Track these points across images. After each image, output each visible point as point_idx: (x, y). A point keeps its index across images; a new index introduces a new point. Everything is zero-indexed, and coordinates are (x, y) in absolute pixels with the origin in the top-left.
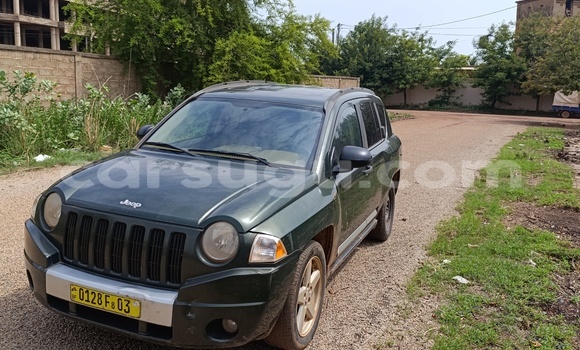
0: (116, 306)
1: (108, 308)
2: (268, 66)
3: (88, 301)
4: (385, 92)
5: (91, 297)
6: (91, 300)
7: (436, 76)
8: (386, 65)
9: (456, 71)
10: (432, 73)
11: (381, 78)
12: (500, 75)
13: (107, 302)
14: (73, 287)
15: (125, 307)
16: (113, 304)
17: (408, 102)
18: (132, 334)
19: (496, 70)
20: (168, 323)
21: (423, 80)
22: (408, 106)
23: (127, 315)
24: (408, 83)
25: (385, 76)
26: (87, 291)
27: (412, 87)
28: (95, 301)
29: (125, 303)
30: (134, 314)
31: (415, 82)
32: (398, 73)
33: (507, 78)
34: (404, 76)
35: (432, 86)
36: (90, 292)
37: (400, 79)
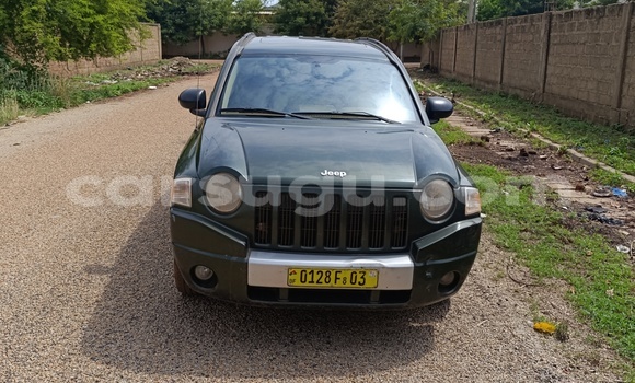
0: (348, 280)
1: (339, 285)
2: (92, 11)
3: (312, 282)
4: (180, 40)
5: (316, 277)
6: (315, 280)
7: (235, 21)
8: (178, 9)
9: (254, 16)
10: (230, 18)
11: (174, 24)
12: (300, 20)
13: (336, 278)
14: (291, 270)
15: (359, 280)
16: (345, 279)
17: (206, 51)
18: (364, 305)
19: (295, 15)
20: (409, 286)
21: (221, 25)
22: (207, 55)
23: (362, 287)
24: (205, 29)
25: (178, 21)
26: (312, 272)
27: (210, 34)
28: (322, 280)
29: (359, 275)
30: (370, 284)
31: (212, 28)
32: (193, 18)
33: (307, 22)
34: (199, 22)
35: (231, 33)
36: (315, 272)
37: (195, 25)
